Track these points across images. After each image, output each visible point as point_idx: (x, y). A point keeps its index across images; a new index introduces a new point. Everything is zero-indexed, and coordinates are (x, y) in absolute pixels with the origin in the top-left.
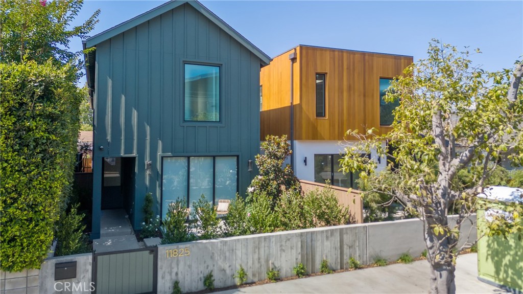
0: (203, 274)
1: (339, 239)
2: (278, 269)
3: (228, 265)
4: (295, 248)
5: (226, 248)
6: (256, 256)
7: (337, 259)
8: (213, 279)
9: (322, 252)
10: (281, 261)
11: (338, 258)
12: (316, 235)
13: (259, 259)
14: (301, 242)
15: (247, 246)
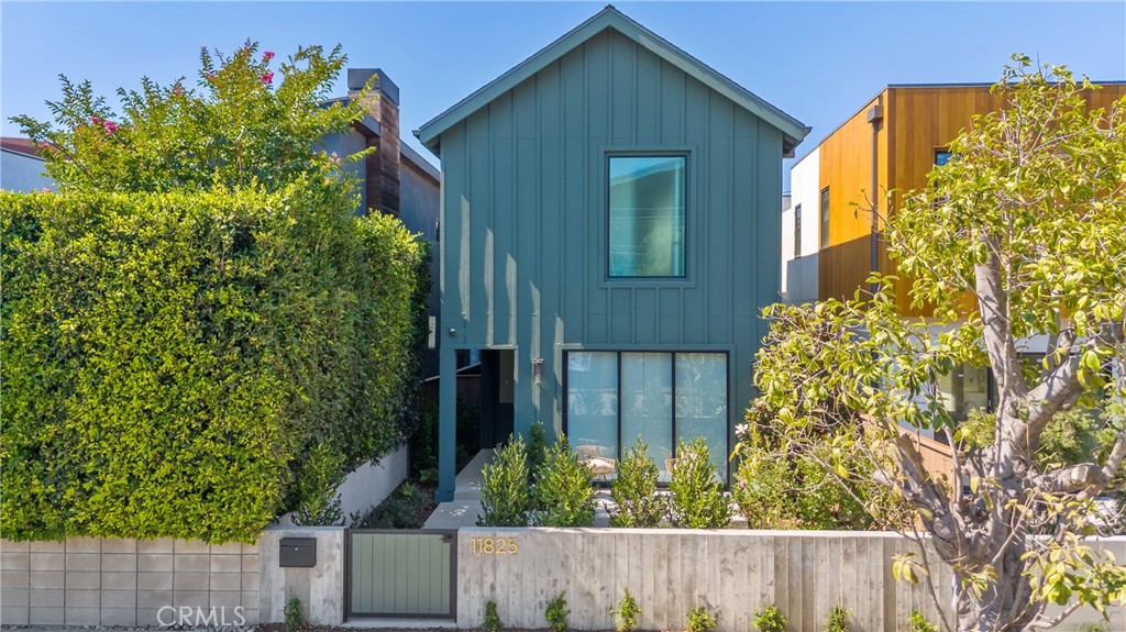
0: (547, 596)
1: (882, 564)
2: (717, 611)
3: (598, 585)
4: (758, 569)
5: (594, 550)
6: (663, 575)
7: (873, 611)
8: (565, 608)
9: (832, 588)
10: (722, 596)
11: (877, 608)
12: (817, 547)
13: (670, 582)
14: (776, 558)
15: (642, 550)
